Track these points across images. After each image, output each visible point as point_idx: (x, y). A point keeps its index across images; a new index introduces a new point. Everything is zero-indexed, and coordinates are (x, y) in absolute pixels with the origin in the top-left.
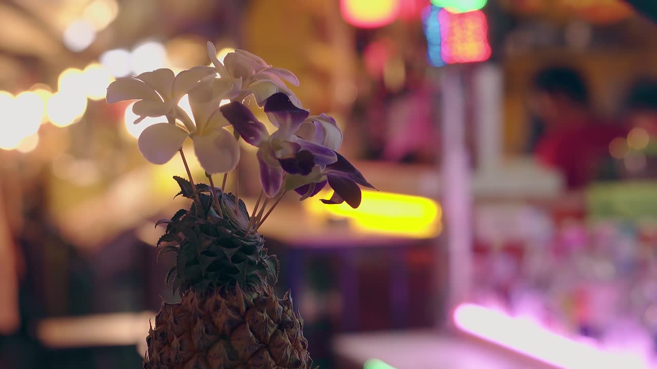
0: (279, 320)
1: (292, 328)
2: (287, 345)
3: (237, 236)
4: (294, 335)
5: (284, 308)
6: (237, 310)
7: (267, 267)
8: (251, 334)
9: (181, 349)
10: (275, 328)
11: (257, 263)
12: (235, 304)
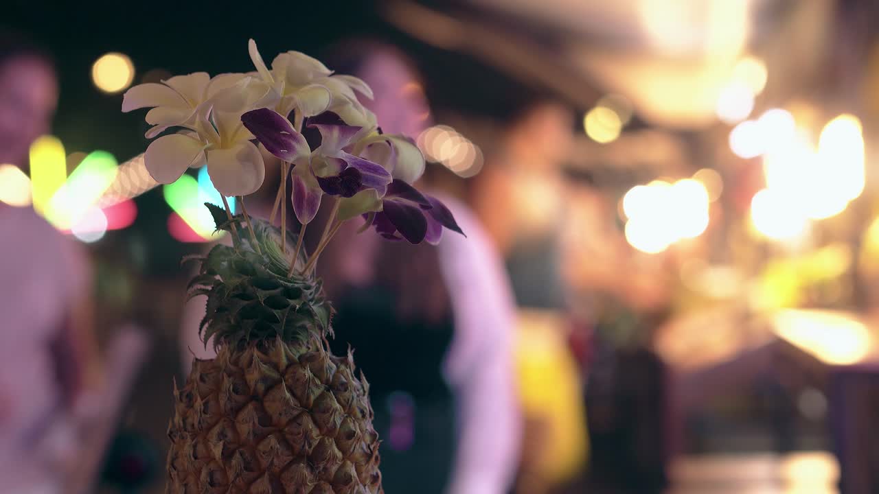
0: (328, 380)
1: (346, 391)
2: (335, 410)
3: (276, 275)
4: (348, 400)
5: (338, 367)
6: (276, 367)
7: (316, 315)
8: (288, 395)
9: (205, 412)
10: (322, 389)
11: (297, 308)
12: (274, 359)
